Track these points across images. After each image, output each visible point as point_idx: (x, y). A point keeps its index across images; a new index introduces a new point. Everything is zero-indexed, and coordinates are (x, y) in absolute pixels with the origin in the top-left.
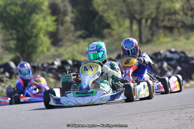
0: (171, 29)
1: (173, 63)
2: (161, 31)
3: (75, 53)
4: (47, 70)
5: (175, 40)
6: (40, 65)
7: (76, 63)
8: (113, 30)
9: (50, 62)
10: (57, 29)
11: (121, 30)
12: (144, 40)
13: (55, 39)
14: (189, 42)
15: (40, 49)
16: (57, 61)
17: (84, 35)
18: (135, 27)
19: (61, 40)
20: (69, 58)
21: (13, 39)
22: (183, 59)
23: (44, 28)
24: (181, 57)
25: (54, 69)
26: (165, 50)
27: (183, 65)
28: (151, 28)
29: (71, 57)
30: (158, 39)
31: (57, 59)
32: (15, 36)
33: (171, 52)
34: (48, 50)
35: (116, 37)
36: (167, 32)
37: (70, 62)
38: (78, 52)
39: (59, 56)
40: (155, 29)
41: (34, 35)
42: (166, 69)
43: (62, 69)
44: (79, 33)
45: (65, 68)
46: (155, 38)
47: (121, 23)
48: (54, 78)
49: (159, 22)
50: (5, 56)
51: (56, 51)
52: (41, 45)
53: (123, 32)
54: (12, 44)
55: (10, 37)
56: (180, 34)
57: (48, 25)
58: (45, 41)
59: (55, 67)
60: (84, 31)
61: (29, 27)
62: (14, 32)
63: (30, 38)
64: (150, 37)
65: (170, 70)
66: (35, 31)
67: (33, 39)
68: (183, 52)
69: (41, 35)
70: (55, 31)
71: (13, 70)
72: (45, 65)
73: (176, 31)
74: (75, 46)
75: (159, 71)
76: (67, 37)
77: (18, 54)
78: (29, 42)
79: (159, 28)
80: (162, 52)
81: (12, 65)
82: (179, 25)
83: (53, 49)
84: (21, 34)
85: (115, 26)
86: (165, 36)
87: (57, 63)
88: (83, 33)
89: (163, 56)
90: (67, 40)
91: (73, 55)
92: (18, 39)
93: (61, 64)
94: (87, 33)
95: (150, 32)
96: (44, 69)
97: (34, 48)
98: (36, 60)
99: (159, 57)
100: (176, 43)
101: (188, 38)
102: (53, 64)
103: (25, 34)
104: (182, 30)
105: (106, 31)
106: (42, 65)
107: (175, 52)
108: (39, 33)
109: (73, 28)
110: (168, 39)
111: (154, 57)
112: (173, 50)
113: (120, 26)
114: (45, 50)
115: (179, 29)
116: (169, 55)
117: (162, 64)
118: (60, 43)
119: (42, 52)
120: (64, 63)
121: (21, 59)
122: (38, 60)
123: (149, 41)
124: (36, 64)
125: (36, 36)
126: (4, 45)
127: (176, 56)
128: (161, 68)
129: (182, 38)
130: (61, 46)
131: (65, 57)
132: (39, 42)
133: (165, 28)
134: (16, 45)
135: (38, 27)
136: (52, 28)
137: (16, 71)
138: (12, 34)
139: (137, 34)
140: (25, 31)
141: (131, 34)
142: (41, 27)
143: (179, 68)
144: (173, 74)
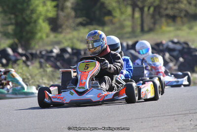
0: (173, 18)
1: (175, 53)
2: (163, 20)
3: (75, 41)
4: (45, 57)
5: (178, 29)
6: (38, 52)
7: (75, 51)
8: (114, 17)
9: (49, 48)
10: (57, 15)
11: (123, 17)
12: (146, 28)
13: (55, 25)
14: (192, 31)
15: (39, 35)
16: (56, 49)
17: (84, 22)
18: (137, 15)
19: (61, 26)
20: (68, 46)
21: (11, 24)
22: (185, 50)
23: (43, 13)
24: (184, 48)
25: (53, 57)
26: (167, 40)
27: (186, 56)
28: (153, 16)
29: (71, 45)
30: (161, 28)
31: (57, 47)
32: (13, 21)
33: (173, 42)
34: (47, 36)
35: (117, 25)
36: (170, 21)
37: (69, 50)
38: (78, 40)
39: (58, 43)
40: (157, 17)
41: (33, 20)
42: (168, 60)
43: (60, 56)
44: (79, 20)
45: (63, 56)
46: (157, 27)
47: (123, 10)
48: (52, 66)
49: (162, 10)
50: (3, 41)
51: (55, 37)
52: (40, 31)
53: (125, 20)
54: (10, 29)
55: (8, 22)
56: (183, 24)
57: (47, 11)
58: (45, 27)
59: (54, 54)
60: (84, 18)
61: (28, 12)
62: (13, 16)
63: (28, 23)
64: (152, 26)
65: (171, 61)
66: (34, 16)
67: (32, 25)
68: (186, 43)
69: (41, 21)
70: (55, 17)
71: (10, 57)
72: (44, 53)
73: (179, 20)
74: (75, 34)
76: (67, 23)
77: (16, 41)
78: (28, 28)
79: (161, 16)
80: (164, 42)
81: (10, 51)
82: (182, 14)
83: (52, 36)
84: (20, 19)
85: (117, 14)
86: (168, 25)
87: (56, 51)
88: (83, 20)
89: (165, 46)
90: (67, 27)
91: (72, 43)
92: (17, 24)
93: (59, 53)
94: (88, 20)
95: (152, 21)
96: (42, 56)
97: (32, 34)
98: (35, 46)
99: (161, 47)
100: (179, 32)
101: (191, 28)
102: (52, 52)
103: (24, 19)
104: (185, 20)
105: (107, 18)
106: (41, 52)
107: (178, 43)
108: (38, 18)
109: (73, 14)
110: (171, 29)
111: (156, 47)
112: (176, 40)
113: (122, 13)
114: (44, 36)
115: (181, 17)
116: (171, 45)
117: (164, 55)
118: (60, 30)
119: (41, 38)
120: (63, 51)
121: (19, 45)
122: (37, 47)
123: (151, 30)
124: (34, 52)
125: (35, 22)
127: (178, 47)
129: (185, 28)
130: (61, 33)
131: (65, 44)
132: (39, 28)
133: (168, 16)
134: (14, 30)
135: (38, 12)
136: (52, 14)
137: (13, 58)
138: (10, 19)
139: (139, 22)
140: (24, 16)
141: (133, 22)
142: (40, 13)
143: (181, 59)
144: (175, 65)
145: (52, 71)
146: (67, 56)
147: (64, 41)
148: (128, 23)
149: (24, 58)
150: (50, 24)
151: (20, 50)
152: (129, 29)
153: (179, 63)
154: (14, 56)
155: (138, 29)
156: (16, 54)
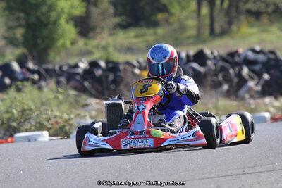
0: (257, 15)
1: (257, 67)
2: (243, 17)
3: (111, 50)
5: (264, 31)
6: (57, 68)
7: (110, 65)
8: (171, 14)
9: (72, 61)
10: (88, 12)
11: (185, 14)
12: (217, 29)
13: (84, 26)
15: (60, 42)
16: (83, 62)
17: (124, 23)
18: (205, 11)
19: (93, 29)
20: (100, 58)
21: (20, 26)
22: (272, 63)
23: (66, 10)
24: (269, 59)
25: (78, 74)
26: (246, 48)
27: (273, 71)
28: (228, 13)
29: (105, 56)
30: (239, 29)
31: (84, 59)
32: (23, 22)
33: (254, 51)
34: (73, 43)
35: (176, 26)
36: (252, 19)
37: (102, 64)
38: (115, 48)
40: (234, 14)
41: (52, 19)
42: (247, 77)
43: (88, 73)
45: (94, 73)
46: (234, 27)
48: (75, 88)
49: (241, 4)
51: (86, 44)
52: (62, 36)
53: (187, 18)
54: (19, 33)
56: (272, 23)
57: (72, 7)
58: (68, 31)
59: (80, 71)
60: (124, 18)
61: (44, 9)
62: (22, 15)
63: (46, 25)
64: (226, 26)
65: (252, 78)
66: (53, 14)
67: (50, 27)
68: (273, 52)
69: (63, 21)
70: (83, 15)
71: (16, 75)
72: (65, 68)
73: (264, 18)
75: (236, 80)
76: (102, 24)
78: (45, 32)
79: (239, 12)
80: (241, 51)
81: (16, 66)
82: (270, 10)
83: (81, 43)
84: (33, 19)
85: (175, 9)
86: (251, 26)
87: (83, 65)
88: (123, 20)
89: (242, 57)
90: (103, 29)
92: (29, 27)
93: (88, 68)
94: (130, 20)
95: (227, 19)
96: (62, 73)
97: (51, 41)
98: (54, 58)
99: (237, 59)
100: (264, 35)
102: (76, 66)
103: (38, 18)
105: (160, 16)
106: (61, 68)
107: (261, 52)
108: (59, 17)
109: (111, 10)
110: (254, 30)
111: (229, 59)
112: (258, 48)
113: (183, 8)
114: (68, 44)
115: (269, 14)
116: (251, 55)
117: (241, 70)
118: (91, 35)
119: (64, 46)
120: (94, 64)
121: (30, 57)
122: (58, 59)
123: (224, 33)
124: (50, 67)
125: (56, 23)
126: (6, 35)
127: (261, 58)
128: (239, 75)
129: (275, 29)
130: (94, 38)
132: (60, 31)
133: (249, 12)
134: (24, 36)
135: (59, 9)
136: (79, 11)
137: (20, 77)
138: (18, 18)
139: (207, 21)
140: (39, 14)
141: (199, 21)
142: (62, 9)
143: (266, 76)
144: (257, 85)
145: (75, 96)
146: (99, 73)
147: (95, 50)
148: (192, 23)
149: (36, 77)
150: (76, 25)
151: (31, 65)
152: (193, 32)
153: (262, 82)
154: (22, 73)
155: (207, 31)
156: (24, 71)
